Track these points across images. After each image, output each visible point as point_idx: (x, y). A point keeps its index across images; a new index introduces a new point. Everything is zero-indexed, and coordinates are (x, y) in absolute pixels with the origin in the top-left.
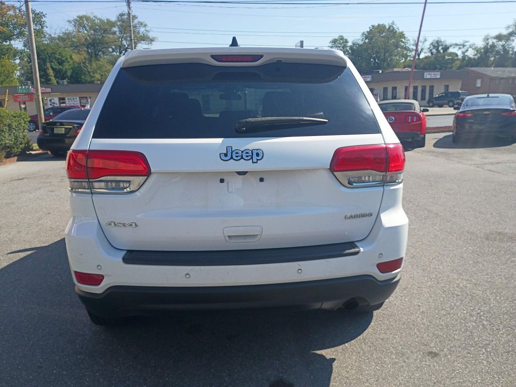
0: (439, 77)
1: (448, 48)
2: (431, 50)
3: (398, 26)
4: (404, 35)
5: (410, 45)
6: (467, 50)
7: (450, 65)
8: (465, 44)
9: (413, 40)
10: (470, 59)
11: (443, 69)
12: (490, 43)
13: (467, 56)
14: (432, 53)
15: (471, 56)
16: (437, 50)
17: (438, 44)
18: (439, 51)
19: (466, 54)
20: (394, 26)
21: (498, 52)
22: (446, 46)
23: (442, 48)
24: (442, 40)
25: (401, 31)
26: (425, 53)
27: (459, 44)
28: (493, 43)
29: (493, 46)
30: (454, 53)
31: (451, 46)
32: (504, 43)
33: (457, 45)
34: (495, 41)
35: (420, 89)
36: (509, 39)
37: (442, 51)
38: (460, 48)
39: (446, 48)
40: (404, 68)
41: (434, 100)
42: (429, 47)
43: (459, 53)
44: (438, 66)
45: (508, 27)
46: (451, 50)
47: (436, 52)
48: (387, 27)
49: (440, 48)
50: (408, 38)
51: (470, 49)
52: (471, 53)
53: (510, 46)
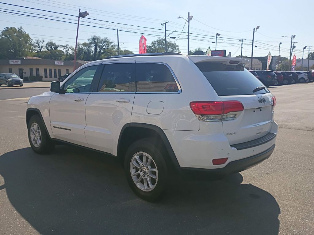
0: (63, 64)
1: (57, 48)
2: (47, 48)
3: (25, 30)
4: (29, 36)
5: (34, 43)
6: (69, 50)
7: (60, 58)
8: (67, 46)
9: (36, 40)
10: (71, 55)
11: (57, 59)
12: (81, 47)
13: (69, 53)
14: (48, 49)
15: (71, 53)
16: (51, 48)
17: (51, 44)
18: (52, 48)
19: (68, 52)
20: (22, 30)
21: (85, 52)
22: (56, 46)
23: (54, 47)
24: (54, 42)
25: (27, 33)
26: (44, 49)
27: (64, 46)
28: (82, 47)
29: (82, 49)
30: (61, 51)
31: (59, 46)
32: (88, 48)
33: (62, 46)
34: (83, 46)
35: (53, 71)
36: (90, 46)
37: (54, 49)
38: (64, 48)
39: (56, 48)
40: (34, 57)
41: (62, 78)
42: (46, 45)
43: (64, 51)
44: (53, 58)
45: (89, 40)
46: (59, 49)
47: (50, 49)
48: (17, 30)
49: (52, 47)
50: (32, 39)
51: (70, 49)
52: (71, 52)
53: (91, 50)
